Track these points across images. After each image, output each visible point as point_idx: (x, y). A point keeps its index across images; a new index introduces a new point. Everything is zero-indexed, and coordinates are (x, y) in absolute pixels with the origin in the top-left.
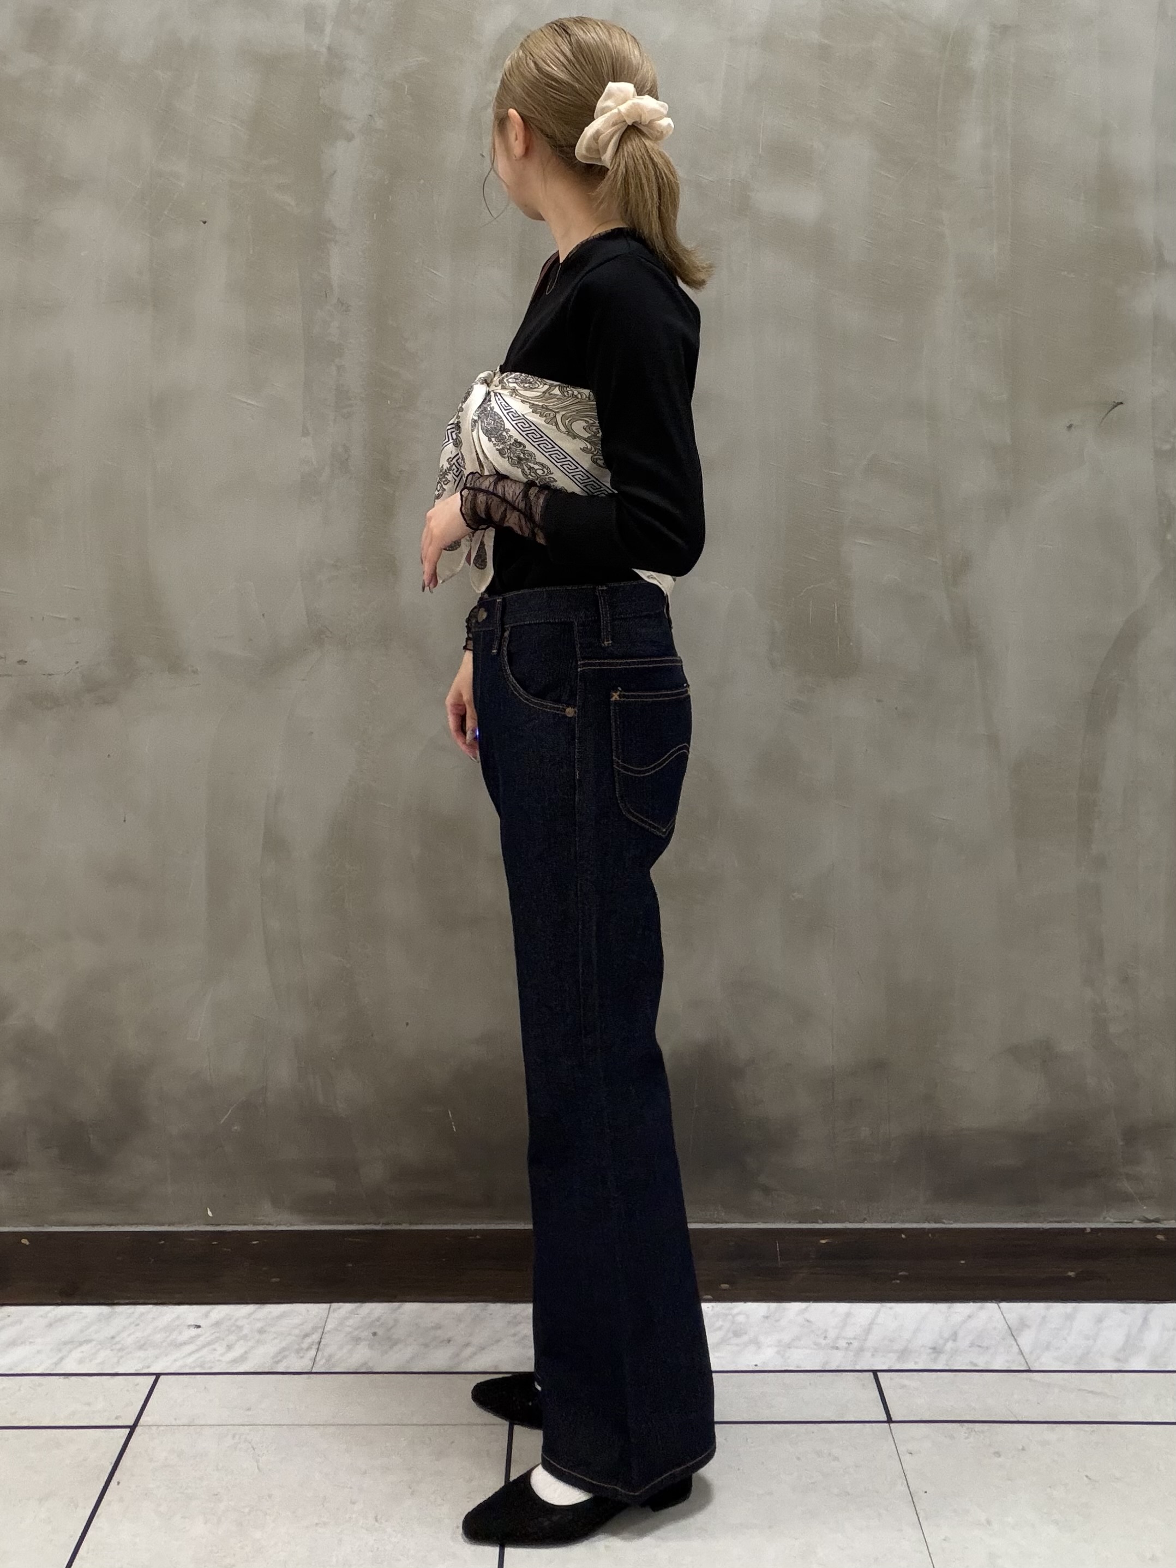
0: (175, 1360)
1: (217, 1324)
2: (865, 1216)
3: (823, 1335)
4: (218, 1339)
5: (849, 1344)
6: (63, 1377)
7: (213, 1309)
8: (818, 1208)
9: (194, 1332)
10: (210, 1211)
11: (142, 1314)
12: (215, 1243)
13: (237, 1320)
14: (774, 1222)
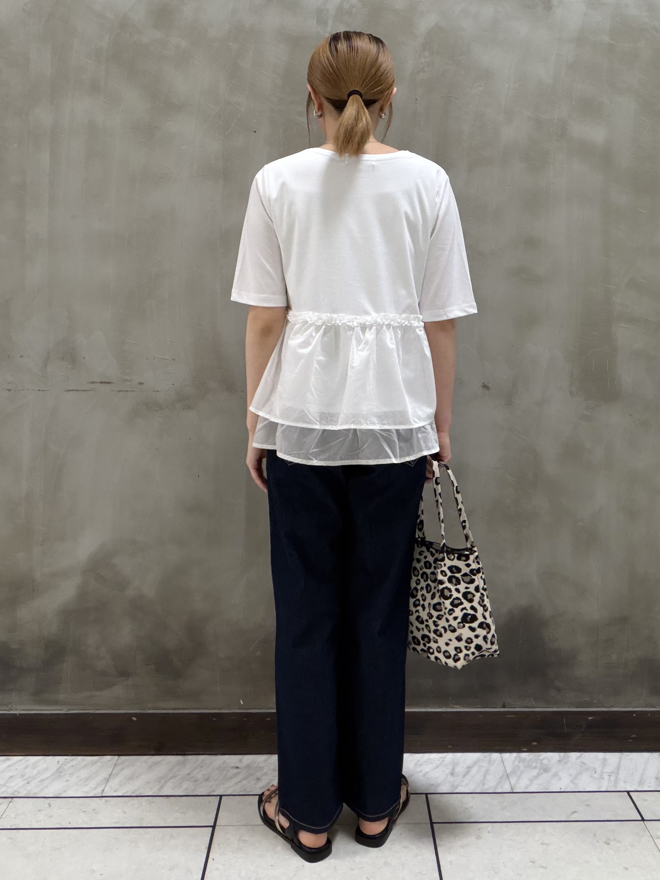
0: (228, 788)
1: (248, 766)
2: (613, 704)
3: (594, 771)
4: (251, 775)
5: (610, 776)
6: (164, 797)
7: (243, 758)
8: (587, 699)
9: (235, 771)
10: (242, 701)
11: (203, 761)
12: (245, 719)
13: (259, 764)
14: (562, 708)
